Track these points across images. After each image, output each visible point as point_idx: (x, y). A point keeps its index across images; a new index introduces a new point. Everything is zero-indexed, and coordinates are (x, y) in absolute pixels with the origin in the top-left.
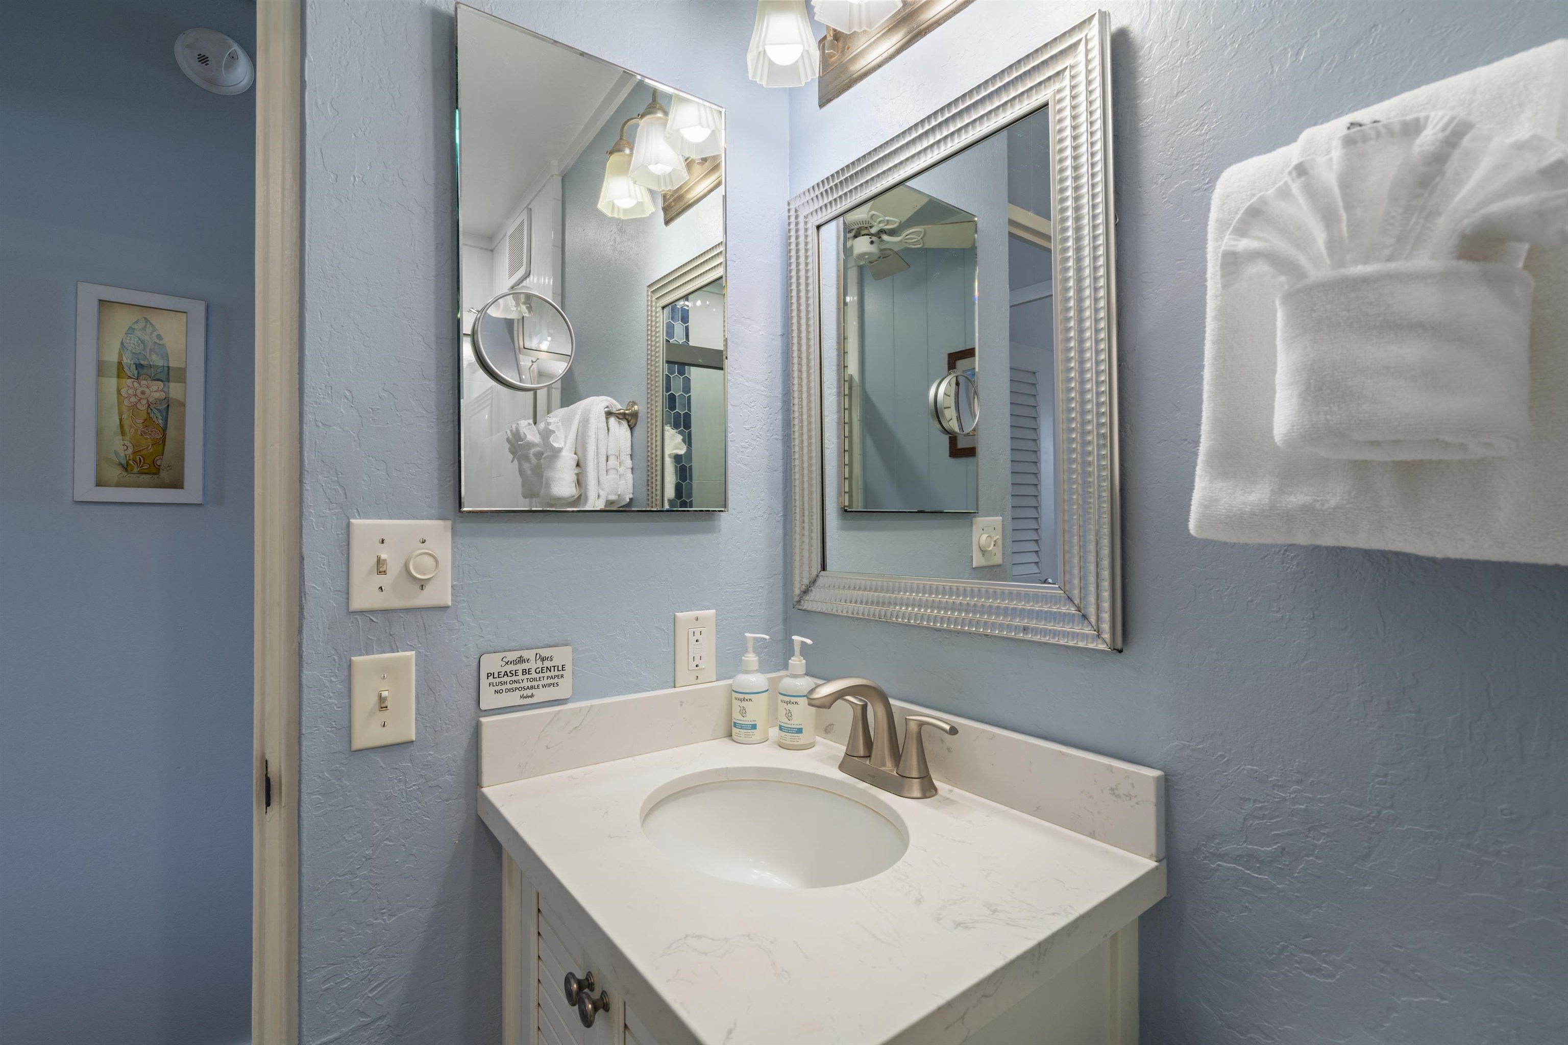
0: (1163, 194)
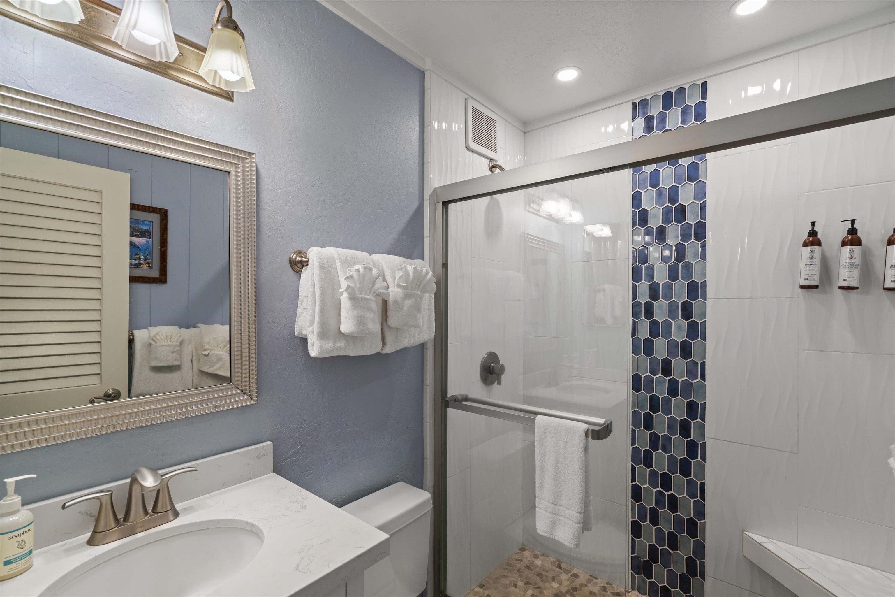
0: (268, 233)
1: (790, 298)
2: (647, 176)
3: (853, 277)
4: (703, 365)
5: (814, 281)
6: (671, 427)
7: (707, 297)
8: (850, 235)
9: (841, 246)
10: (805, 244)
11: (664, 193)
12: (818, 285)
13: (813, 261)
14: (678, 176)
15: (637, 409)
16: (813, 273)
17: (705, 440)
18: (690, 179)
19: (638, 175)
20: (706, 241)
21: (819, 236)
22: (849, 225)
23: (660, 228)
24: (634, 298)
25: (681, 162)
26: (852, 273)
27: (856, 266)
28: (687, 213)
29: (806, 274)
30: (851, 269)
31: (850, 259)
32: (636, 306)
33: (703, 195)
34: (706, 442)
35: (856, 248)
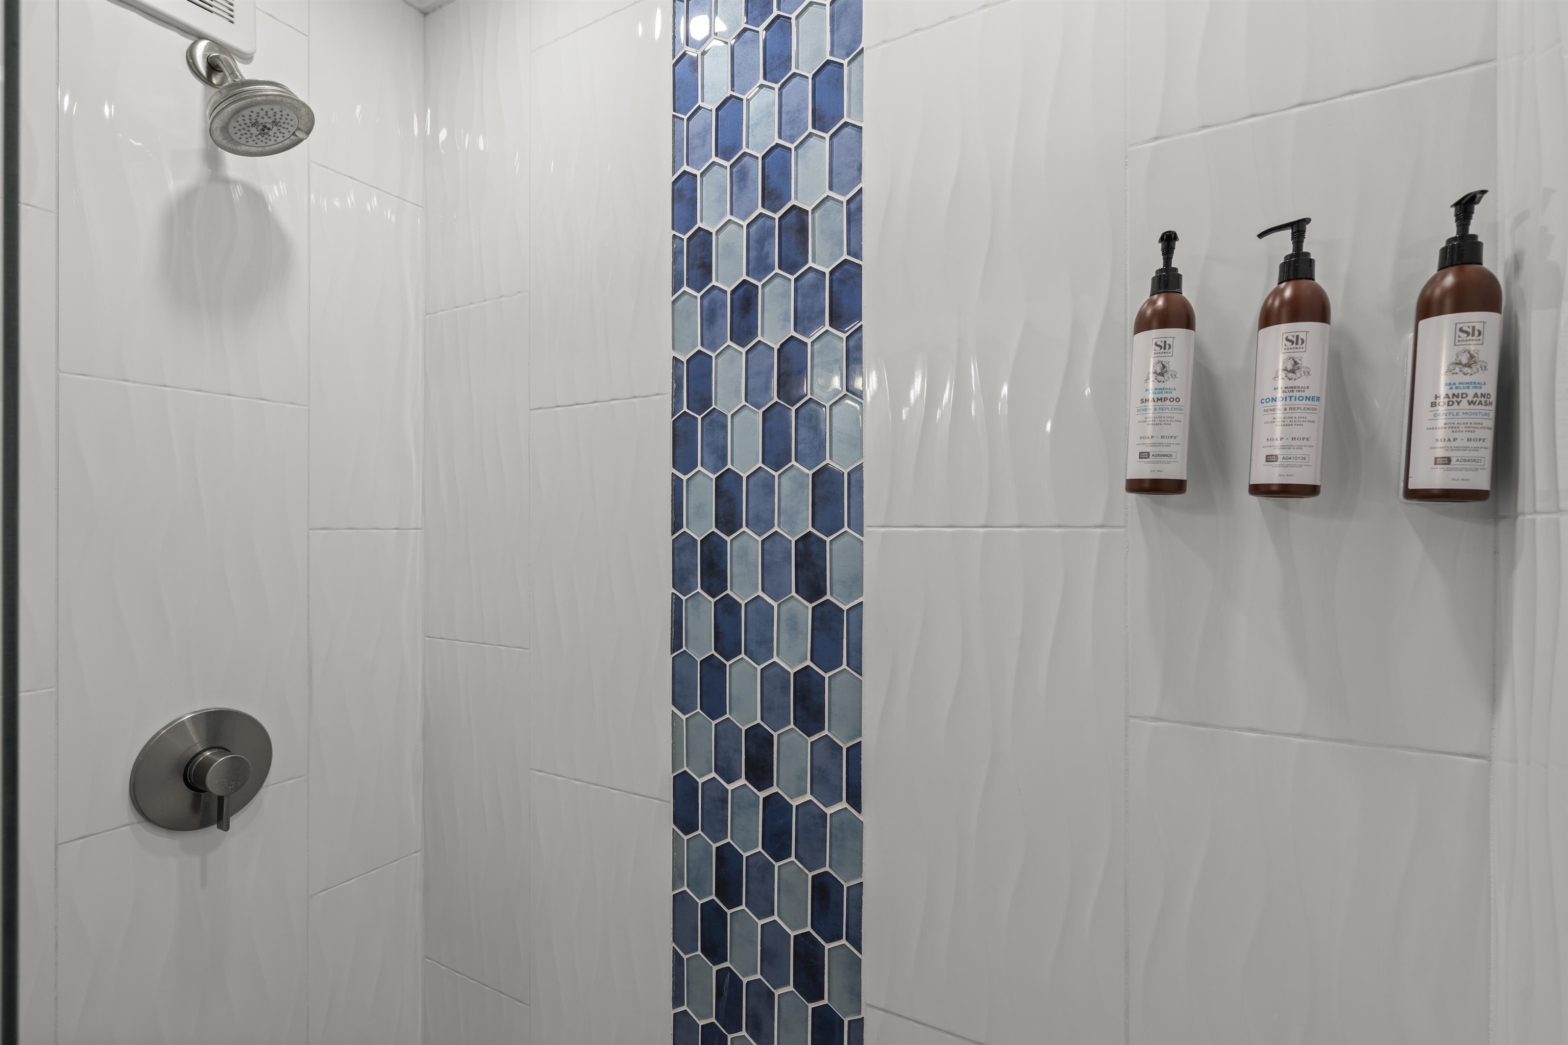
1: (1101, 526)
2: (708, 121)
3: (1300, 447)
4: (855, 752)
5: (1169, 462)
6: (770, 957)
7: (866, 521)
8: (1288, 280)
9: (1261, 327)
10: (1143, 324)
11: (751, 175)
12: (1185, 478)
13: (1168, 385)
14: (788, 113)
15: (685, 888)
16: (1167, 430)
17: (859, 1012)
18: (820, 122)
19: (685, 118)
20: (863, 328)
21: (1189, 291)
22: (1284, 243)
23: (741, 291)
24: (676, 525)
25: (797, 67)
26: (1298, 431)
27: (1311, 402)
28: (813, 237)
29: (1144, 438)
30: (1294, 415)
31: (1290, 375)
32: (682, 549)
33: (856, 173)
34: (863, 1018)
35: (1308, 329)
